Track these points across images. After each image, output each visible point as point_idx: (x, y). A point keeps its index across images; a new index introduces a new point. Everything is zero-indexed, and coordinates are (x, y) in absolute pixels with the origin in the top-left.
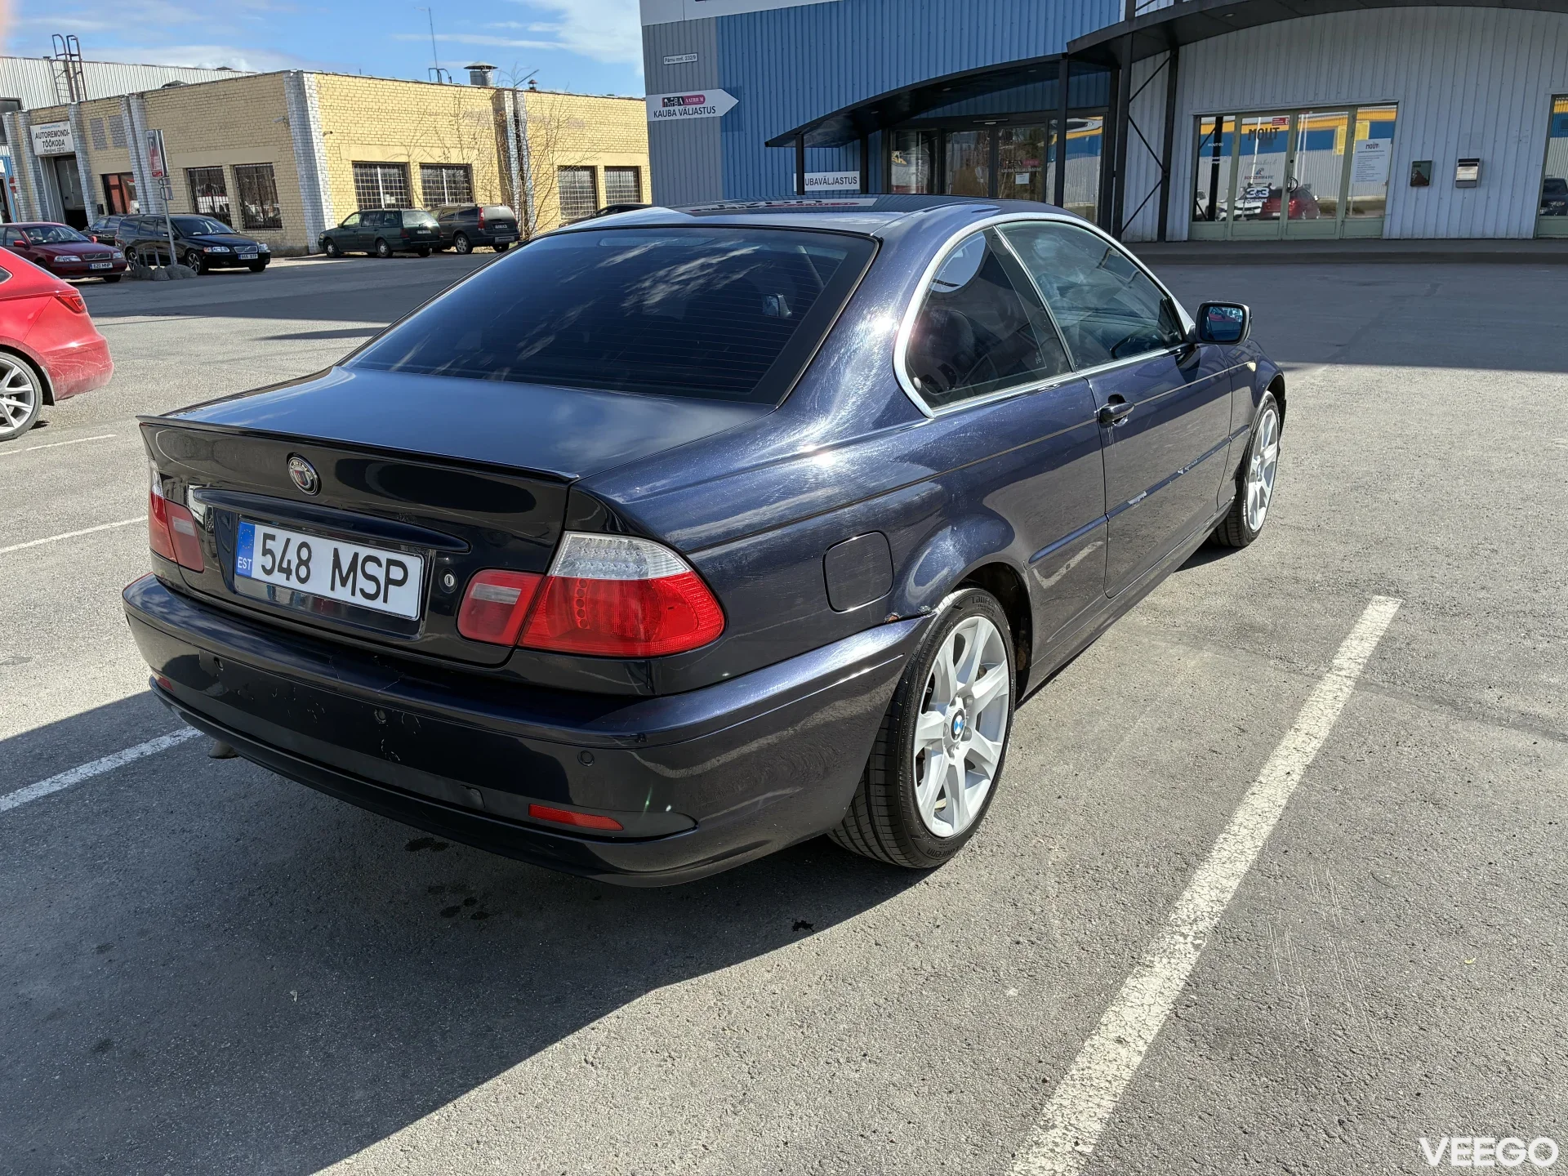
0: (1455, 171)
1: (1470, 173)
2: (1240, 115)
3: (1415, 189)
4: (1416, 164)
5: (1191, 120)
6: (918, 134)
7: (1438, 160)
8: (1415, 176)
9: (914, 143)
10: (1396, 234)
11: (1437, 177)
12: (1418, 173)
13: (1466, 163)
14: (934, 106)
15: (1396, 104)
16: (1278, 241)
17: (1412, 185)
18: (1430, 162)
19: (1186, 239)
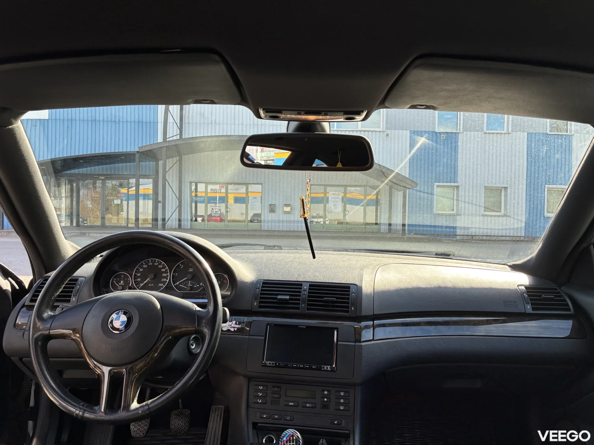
0: (283, 208)
1: (288, 209)
2: (207, 183)
3: (271, 214)
4: (270, 205)
5: (189, 183)
6: (66, 181)
7: (277, 203)
8: (270, 209)
9: (64, 184)
10: (266, 229)
11: (277, 210)
12: (271, 208)
13: (287, 205)
14: (74, 168)
15: (262, 184)
16: (225, 230)
17: (270, 212)
18: (275, 205)
19: (189, 228)
